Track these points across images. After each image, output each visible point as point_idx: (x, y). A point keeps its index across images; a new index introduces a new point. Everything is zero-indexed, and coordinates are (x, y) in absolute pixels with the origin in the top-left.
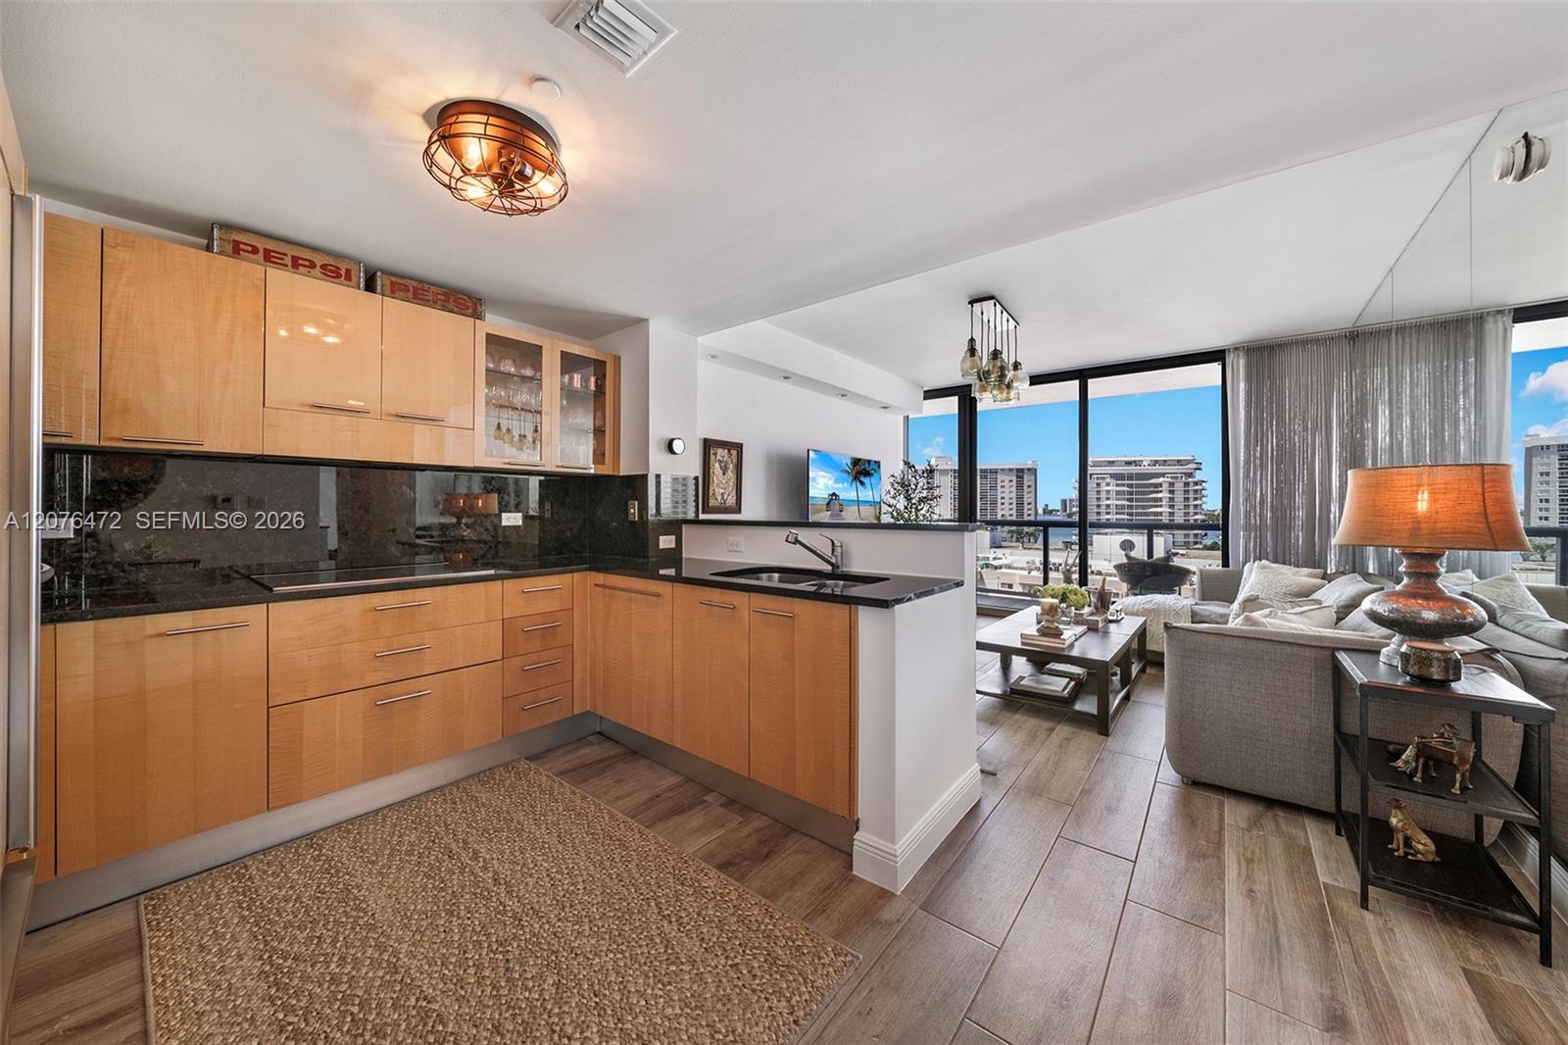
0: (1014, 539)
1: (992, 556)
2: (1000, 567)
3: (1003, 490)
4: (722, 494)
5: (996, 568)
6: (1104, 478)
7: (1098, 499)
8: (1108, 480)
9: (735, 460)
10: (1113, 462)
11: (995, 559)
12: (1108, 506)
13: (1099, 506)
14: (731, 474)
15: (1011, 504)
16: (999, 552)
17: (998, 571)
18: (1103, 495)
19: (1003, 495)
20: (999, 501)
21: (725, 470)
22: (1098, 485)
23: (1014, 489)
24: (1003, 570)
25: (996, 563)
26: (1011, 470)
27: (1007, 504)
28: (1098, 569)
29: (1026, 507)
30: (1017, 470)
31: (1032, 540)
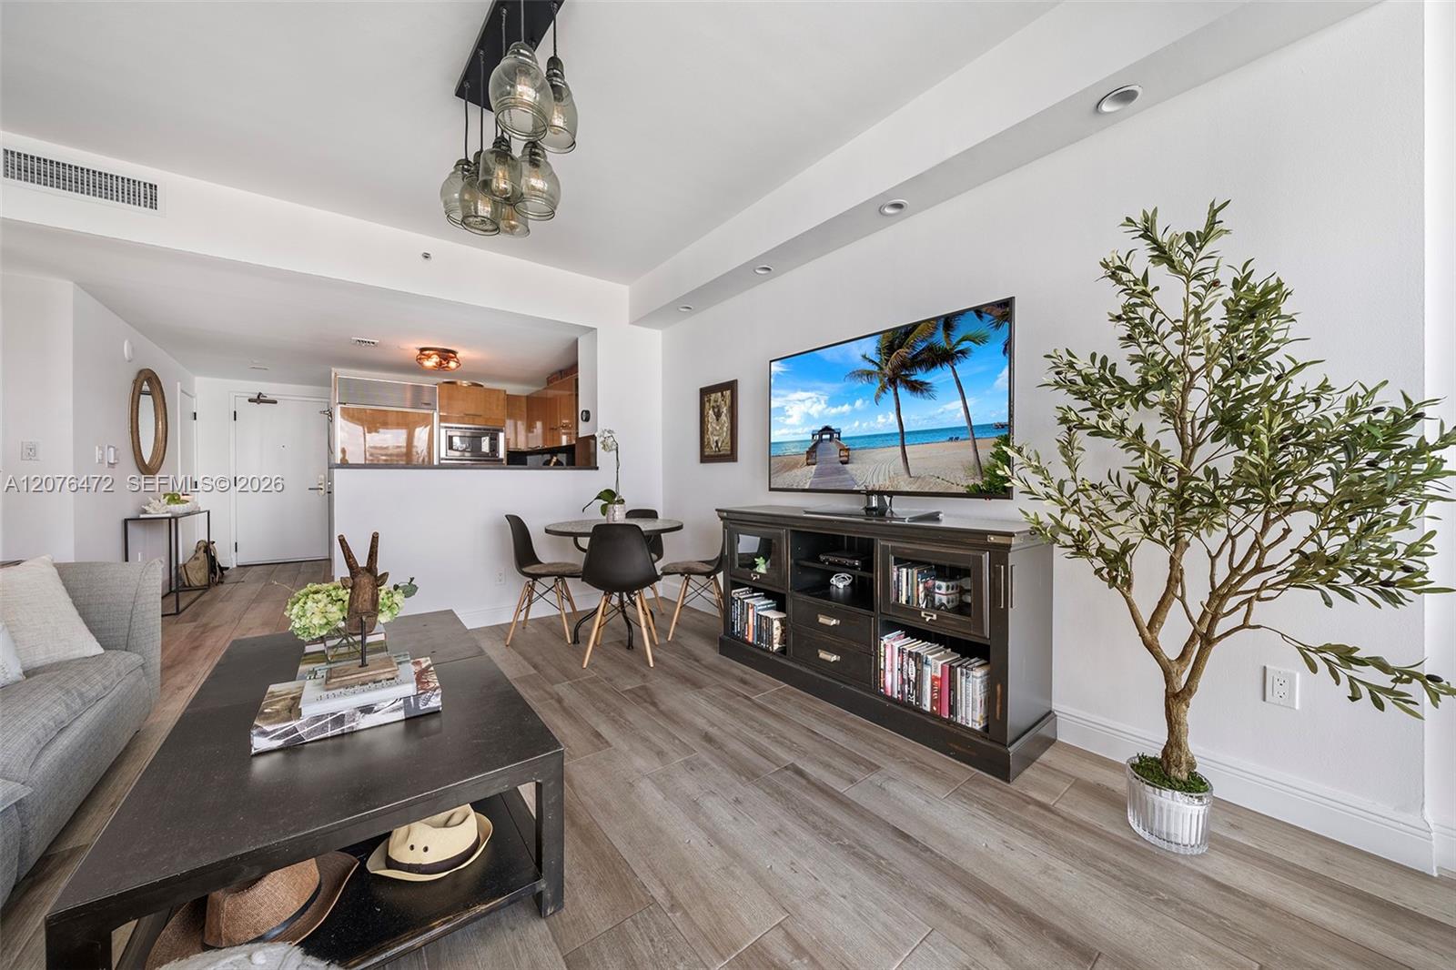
4: (717, 442)
9: (728, 402)
14: (725, 418)
21: (718, 415)
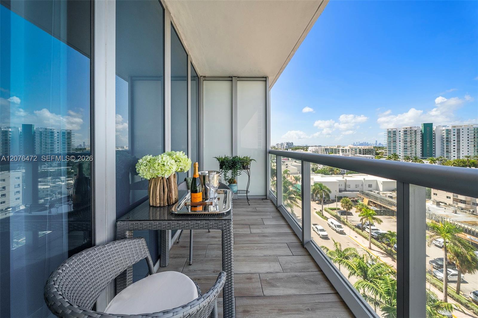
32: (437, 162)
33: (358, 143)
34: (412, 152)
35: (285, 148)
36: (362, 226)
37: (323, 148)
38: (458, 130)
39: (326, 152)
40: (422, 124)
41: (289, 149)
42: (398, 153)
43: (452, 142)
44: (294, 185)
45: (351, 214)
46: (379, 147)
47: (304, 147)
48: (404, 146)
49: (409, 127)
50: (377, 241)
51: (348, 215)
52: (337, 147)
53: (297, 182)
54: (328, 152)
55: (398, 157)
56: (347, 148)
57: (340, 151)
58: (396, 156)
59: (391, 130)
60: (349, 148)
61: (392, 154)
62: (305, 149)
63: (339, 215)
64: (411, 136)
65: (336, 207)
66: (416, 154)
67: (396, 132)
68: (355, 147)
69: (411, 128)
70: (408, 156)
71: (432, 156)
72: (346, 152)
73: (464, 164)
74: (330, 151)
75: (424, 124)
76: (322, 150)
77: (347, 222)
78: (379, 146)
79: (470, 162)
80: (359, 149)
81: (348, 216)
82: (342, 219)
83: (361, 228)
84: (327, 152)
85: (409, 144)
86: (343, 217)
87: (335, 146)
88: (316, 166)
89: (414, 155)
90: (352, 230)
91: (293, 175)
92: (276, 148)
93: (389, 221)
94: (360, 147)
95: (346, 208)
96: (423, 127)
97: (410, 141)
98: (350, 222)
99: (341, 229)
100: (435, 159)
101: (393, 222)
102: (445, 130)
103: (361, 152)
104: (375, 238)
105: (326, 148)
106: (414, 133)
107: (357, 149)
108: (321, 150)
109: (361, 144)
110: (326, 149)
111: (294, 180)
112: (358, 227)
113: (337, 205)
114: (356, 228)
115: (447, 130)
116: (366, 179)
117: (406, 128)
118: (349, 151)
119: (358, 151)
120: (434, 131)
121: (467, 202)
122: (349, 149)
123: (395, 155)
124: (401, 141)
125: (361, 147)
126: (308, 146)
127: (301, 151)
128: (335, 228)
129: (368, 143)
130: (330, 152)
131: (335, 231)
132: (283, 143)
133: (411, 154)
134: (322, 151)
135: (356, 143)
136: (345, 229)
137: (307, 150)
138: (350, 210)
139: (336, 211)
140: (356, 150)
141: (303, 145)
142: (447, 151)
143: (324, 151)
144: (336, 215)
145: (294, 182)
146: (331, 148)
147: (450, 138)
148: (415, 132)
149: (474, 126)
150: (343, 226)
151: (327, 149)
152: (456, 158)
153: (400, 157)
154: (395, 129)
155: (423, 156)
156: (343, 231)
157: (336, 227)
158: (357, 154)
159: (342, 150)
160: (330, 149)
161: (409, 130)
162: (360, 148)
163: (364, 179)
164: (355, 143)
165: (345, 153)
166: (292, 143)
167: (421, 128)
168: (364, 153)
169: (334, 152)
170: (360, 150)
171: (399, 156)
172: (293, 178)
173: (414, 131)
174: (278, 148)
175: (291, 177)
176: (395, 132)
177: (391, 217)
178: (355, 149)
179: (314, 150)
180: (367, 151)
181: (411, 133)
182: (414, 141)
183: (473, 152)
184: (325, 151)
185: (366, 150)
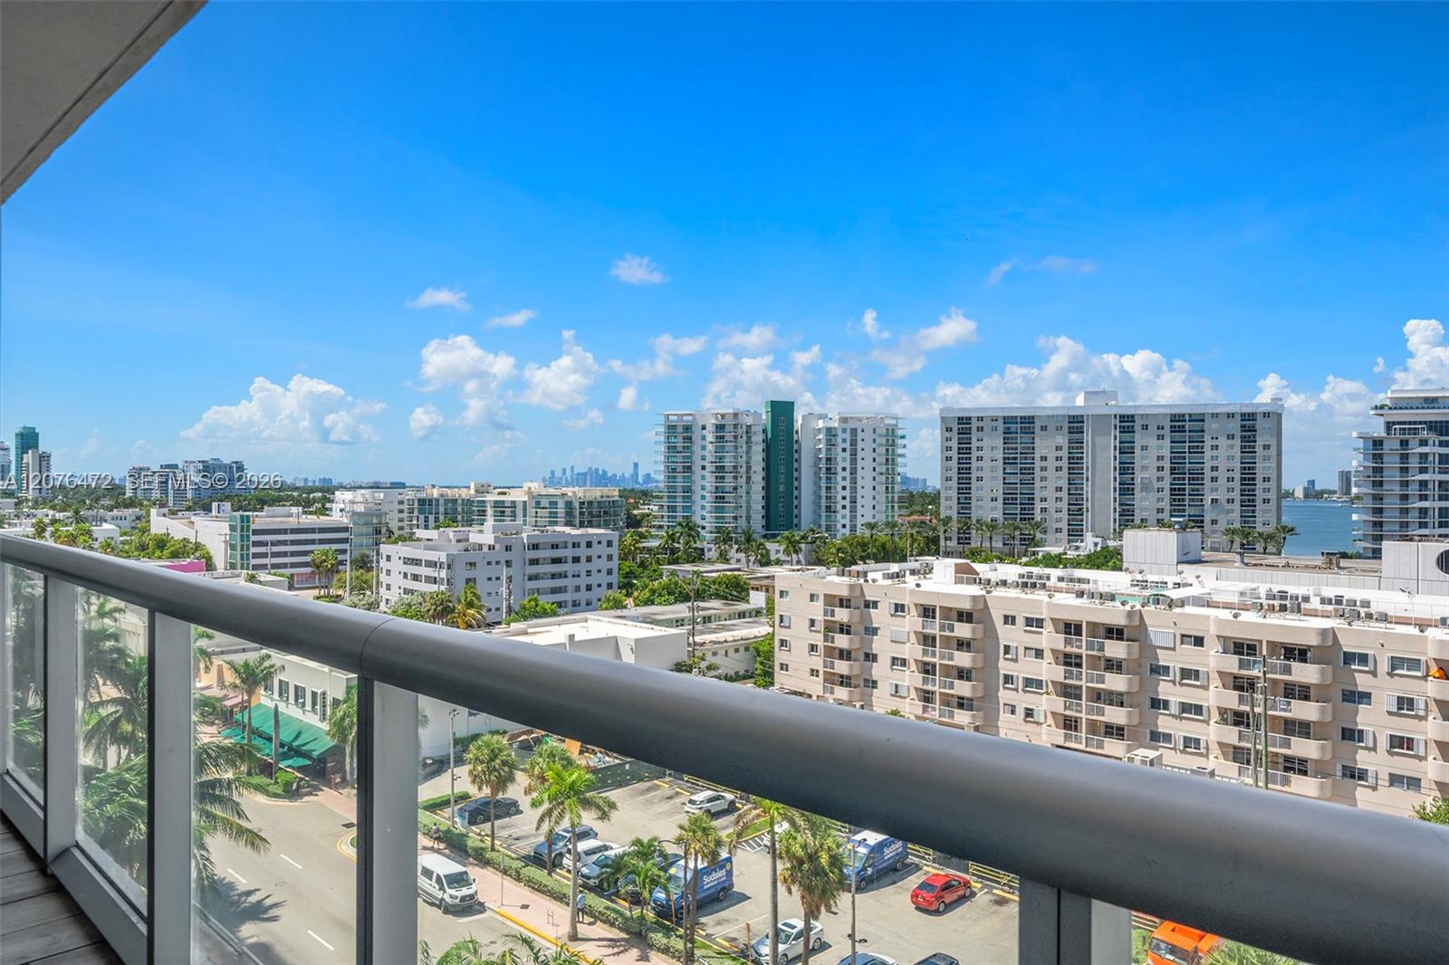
0: (1237, 545)
1: (1171, 580)
2: (1182, 603)
3: (1215, 453)
5: (1171, 604)
6: (1415, 431)
7: (1404, 470)
8: (1425, 435)
10: (1434, 400)
11: (1178, 585)
12: (1424, 484)
13: (1405, 484)
15: (1230, 479)
16: (1190, 572)
17: (1177, 610)
18: (1414, 463)
19: (1215, 463)
20: (1208, 474)
22: (1404, 443)
23: (1237, 452)
24: (1189, 609)
25: (1175, 594)
26: (1231, 416)
27: (1222, 481)
28: (1382, 608)
29: (1260, 485)
30: (1243, 415)
31: (1270, 548)
32: (803, 546)
33: (568, 474)
34: (739, 513)
35: (190, 495)
36: (550, 852)
37: (409, 495)
38: (854, 431)
39: (422, 517)
40: (767, 402)
41: (215, 505)
42: (697, 520)
43: (841, 474)
44: (238, 717)
45: (511, 808)
46: (642, 491)
47: (312, 490)
48: (717, 487)
49: (731, 411)
50: (600, 897)
51: (498, 817)
52: (476, 491)
53: (250, 693)
54: (432, 518)
55: (698, 533)
56: (518, 496)
57: (490, 511)
58: (690, 529)
59: (675, 418)
60: (526, 499)
61: (680, 524)
62: (315, 501)
63: (460, 825)
64: (736, 447)
65: (450, 793)
66: (749, 518)
67: (694, 429)
68: (551, 491)
69: (736, 415)
70: (727, 528)
71: (792, 528)
72: (514, 515)
73: (864, 551)
74: (441, 509)
75: (772, 402)
76: (405, 507)
77: (493, 849)
78: (644, 487)
79: (877, 543)
80: (566, 502)
81: (497, 823)
82: (473, 842)
83: (545, 859)
84: (426, 519)
85: (729, 482)
86: (476, 836)
87: (469, 487)
88: (368, 593)
89: (742, 523)
90: (509, 883)
91: (229, 657)
92: (129, 494)
93: (647, 801)
94: (569, 491)
95: (488, 782)
96: (770, 414)
97: (734, 466)
98: (508, 848)
99: (465, 891)
100: (797, 538)
101: (660, 801)
102: (824, 431)
103: (575, 517)
104: (591, 889)
105: (423, 495)
106: (744, 438)
107: (556, 503)
108: (401, 507)
109: (581, 479)
110: (422, 502)
111: (235, 686)
112: (536, 860)
113: (453, 780)
114: (527, 865)
115: (829, 430)
116: (577, 639)
117: (723, 416)
118: (525, 510)
119: (561, 510)
120: (797, 432)
121: (853, 682)
122: (525, 502)
123: (687, 525)
124: (707, 469)
125: (574, 492)
126: (335, 483)
127: (290, 515)
128: (440, 895)
129: (605, 472)
130: (441, 518)
131: (439, 907)
132: (176, 466)
133: (735, 518)
134: (405, 515)
135: (558, 474)
136: (485, 883)
137: (324, 511)
138: (504, 790)
139: (448, 812)
140: (553, 504)
141: (306, 480)
142: (827, 507)
143: (416, 512)
144: (448, 831)
145: (234, 700)
146: (450, 497)
147: (836, 458)
148: (747, 432)
149: (886, 422)
150: (474, 872)
151: (430, 501)
152: (847, 531)
153: (703, 532)
154: (690, 418)
155: (767, 527)
156: (472, 897)
157: (442, 888)
158: (556, 523)
159: (497, 504)
160: (442, 501)
161: (729, 421)
162: (570, 494)
163: (572, 637)
164: (556, 475)
165: (508, 522)
166: (240, 468)
167: (764, 417)
168: (586, 518)
169: (459, 518)
170: (569, 504)
171: (699, 529)
172: (230, 677)
173: (744, 428)
174: (140, 494)
175: (220, 668)
176: (688, 428)
177: (655, 782)
178: (550, 503)
179: (360, 508)
180: (595, 511)
181: (735, 437)
182: (744, 468)
183: (884, 508)
184: (421, 512)
185: (590, 503)
